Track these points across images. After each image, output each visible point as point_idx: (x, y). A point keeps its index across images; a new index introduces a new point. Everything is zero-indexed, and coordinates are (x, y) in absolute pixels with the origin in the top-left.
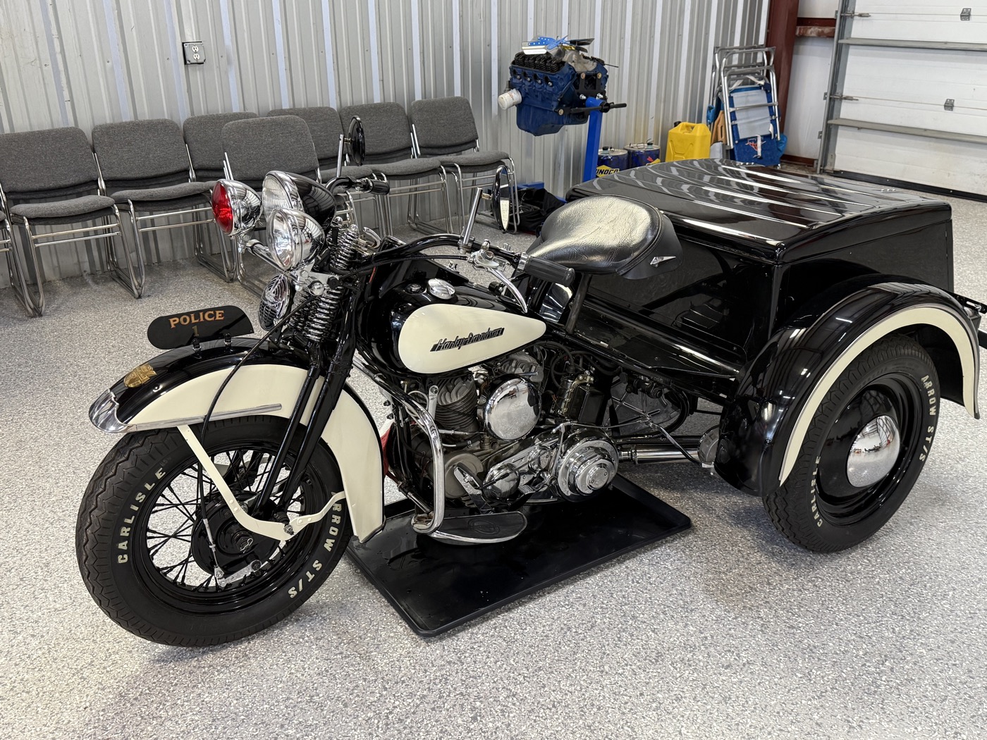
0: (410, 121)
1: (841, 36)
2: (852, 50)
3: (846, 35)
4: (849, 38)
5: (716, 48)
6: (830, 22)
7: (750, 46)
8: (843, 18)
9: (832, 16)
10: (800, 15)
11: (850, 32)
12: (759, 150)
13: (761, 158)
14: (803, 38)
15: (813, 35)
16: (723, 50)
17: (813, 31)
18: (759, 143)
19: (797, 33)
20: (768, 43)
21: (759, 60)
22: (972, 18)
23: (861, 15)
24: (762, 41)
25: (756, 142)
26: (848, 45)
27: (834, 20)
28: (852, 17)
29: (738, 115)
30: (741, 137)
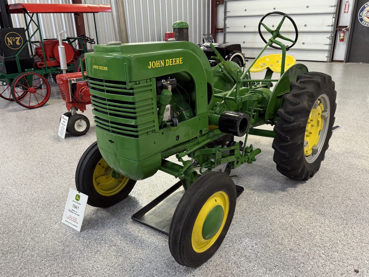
7: (208, 34)
10: (217, 28)
15: (220, 32)
16: (204, 35)
19: (217, 31)
20: (212, 33)
26: (226, 33)
28: (226, 28)
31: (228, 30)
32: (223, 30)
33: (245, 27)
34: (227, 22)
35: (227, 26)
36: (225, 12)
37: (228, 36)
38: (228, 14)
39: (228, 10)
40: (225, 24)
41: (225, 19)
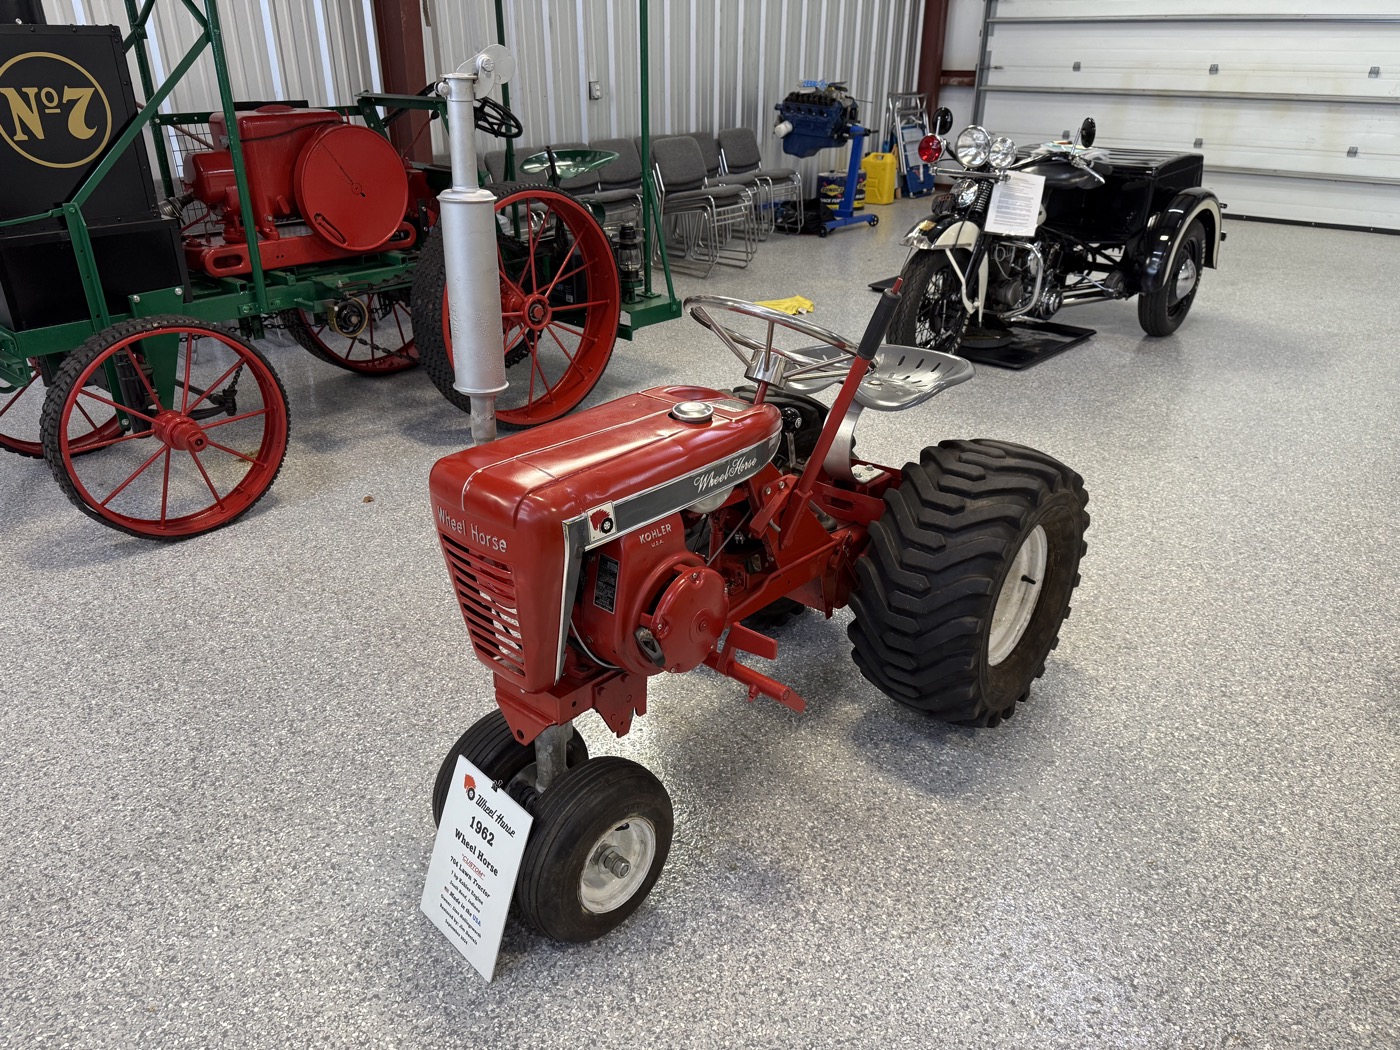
0: (719, 146)
1: (980, 84)
2: (989, 95)
3: (984, 83)
4: (986, 86)
5: (889, 94)
6: (971, 74)
7: (908, 92)
8: (982, 70)
9: (973, 69)
10: (945, 68)
11: (987, 82)
12: (922, 176)
13: (923, 183)
14: (946, 85)
15: (955, 83)
17: (954, 80)
18: (921, 170)
19: (941, 82)
20: (919, 91)
21: (913, 104)
22: (1082, 69)
23: (996, 68)
24: (915, 89)
25: (919, 169)
26: (986, 91)
27: (974, 72)
28: (988, 68)
29: (908, 148)
30: (911, 165)
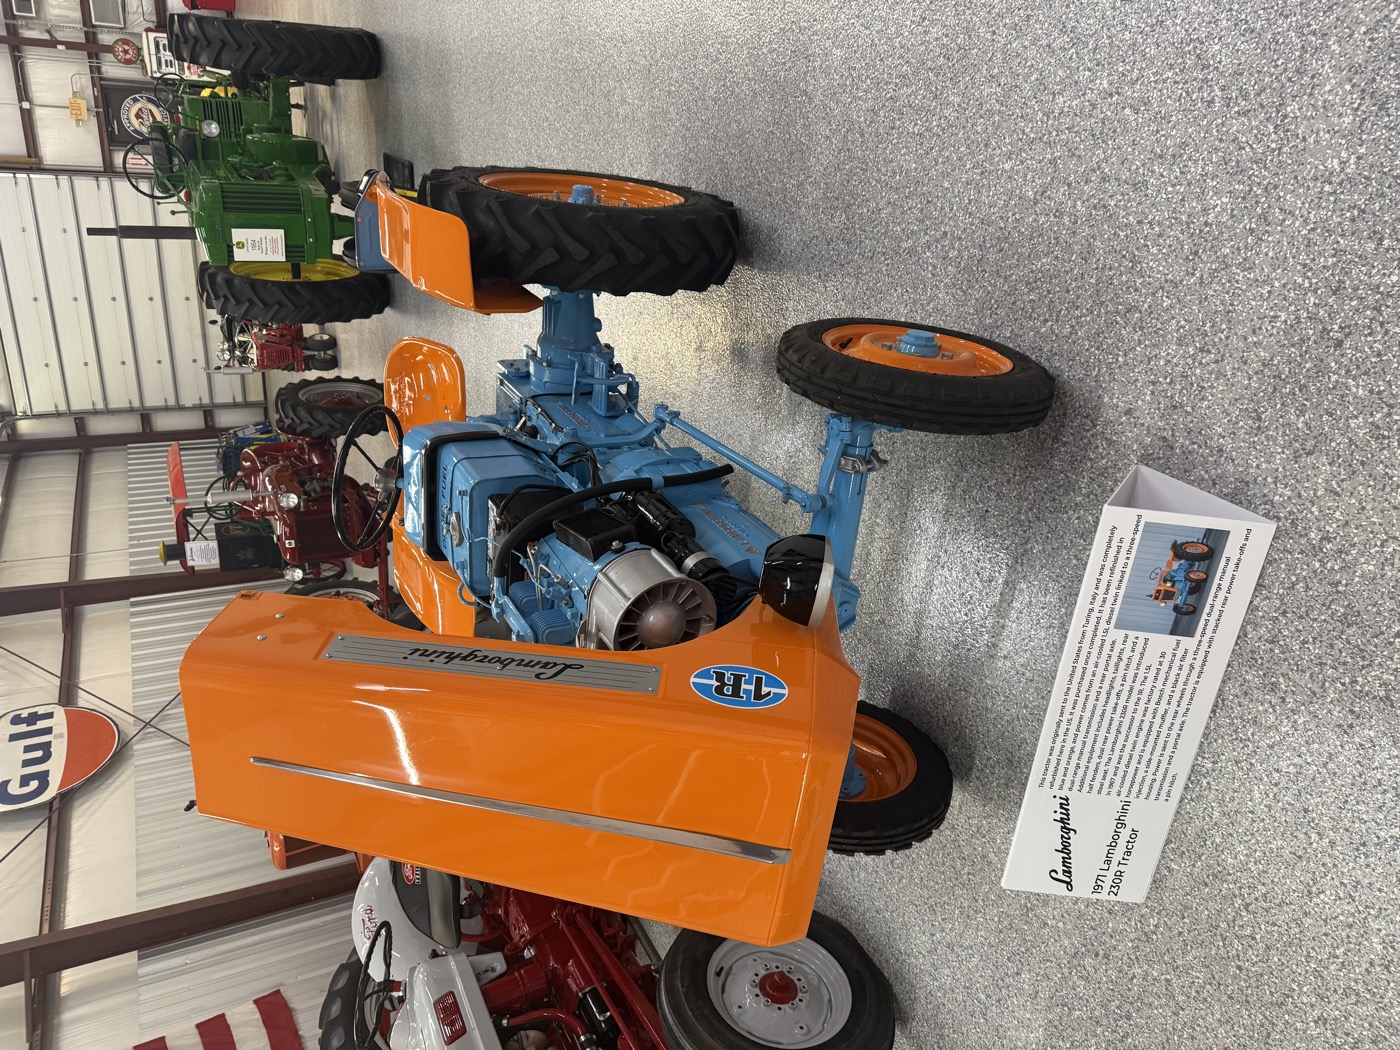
31: (206, 401)
32: (208, 412)
33: (195, 361)
34: (188, 404)
35: (198, 402)
36: (167, 409)
37: (219, 399)
38: (172, 402)
39: (161, 403)
40: (194, 408)
41: (180, 408)
